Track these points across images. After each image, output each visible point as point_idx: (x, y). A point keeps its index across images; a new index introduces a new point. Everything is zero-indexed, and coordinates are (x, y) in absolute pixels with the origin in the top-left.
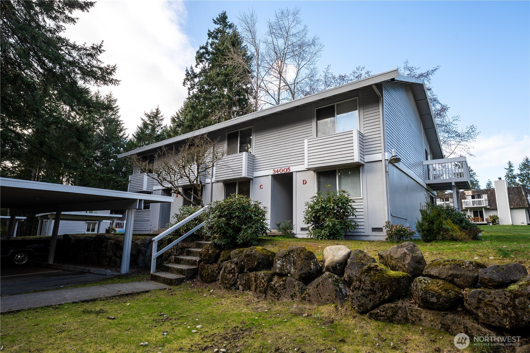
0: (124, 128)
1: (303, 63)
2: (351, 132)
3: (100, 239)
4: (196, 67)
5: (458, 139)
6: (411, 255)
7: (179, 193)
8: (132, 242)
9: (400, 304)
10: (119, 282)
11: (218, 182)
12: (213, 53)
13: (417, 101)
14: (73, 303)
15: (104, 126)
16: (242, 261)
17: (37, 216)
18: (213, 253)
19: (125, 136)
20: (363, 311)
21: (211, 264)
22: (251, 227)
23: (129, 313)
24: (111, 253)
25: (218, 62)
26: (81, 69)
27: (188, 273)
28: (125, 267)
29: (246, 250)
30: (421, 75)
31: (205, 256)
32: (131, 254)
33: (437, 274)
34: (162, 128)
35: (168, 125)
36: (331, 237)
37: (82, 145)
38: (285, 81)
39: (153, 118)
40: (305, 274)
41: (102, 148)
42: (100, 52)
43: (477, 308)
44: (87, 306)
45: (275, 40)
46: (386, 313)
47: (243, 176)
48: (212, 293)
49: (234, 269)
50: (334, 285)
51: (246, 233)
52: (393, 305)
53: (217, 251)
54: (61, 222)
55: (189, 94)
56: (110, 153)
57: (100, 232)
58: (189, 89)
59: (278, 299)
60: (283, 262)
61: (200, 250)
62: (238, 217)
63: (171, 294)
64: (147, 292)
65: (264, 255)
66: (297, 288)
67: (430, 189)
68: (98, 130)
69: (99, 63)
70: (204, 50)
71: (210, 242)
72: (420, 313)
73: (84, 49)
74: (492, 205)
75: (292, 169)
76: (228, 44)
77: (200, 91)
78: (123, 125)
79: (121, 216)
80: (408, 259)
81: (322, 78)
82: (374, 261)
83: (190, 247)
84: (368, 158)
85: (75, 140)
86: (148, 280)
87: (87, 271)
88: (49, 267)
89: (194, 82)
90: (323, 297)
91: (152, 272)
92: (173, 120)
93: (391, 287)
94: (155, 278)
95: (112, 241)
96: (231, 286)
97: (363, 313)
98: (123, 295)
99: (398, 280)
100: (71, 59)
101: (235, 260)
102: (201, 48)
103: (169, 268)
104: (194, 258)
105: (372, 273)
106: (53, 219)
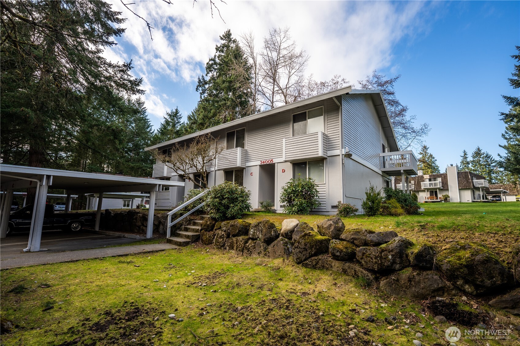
0: (151, 125)
1: (293, 71)
2: (316, 133)
3: (131, 213)
4: (206, 75)
5: (414, 134)
6: (334, 225)
7: (190, 179)
8: (155, 215)
9: (320, 257)
10: (145, 244)
11: (219, 170)
12: (220, 64)
13: (375, 106)
14: (113, 256)
15: (135, 123)
16: (228, 229)
17: (86, 194)
18: (210, 223)
19: (151, 131)
20: (299, 262)
21: (209, 231)
22: (237, 205)
23: (149, 263)
24: (140, 224)
25: (224, 71)
26: (115, 82)
27: (192, 238)
28: (149, 234)
29: (232, 222)
30: (386, 82)
31: (205, 226)
32: (154, 224)
33: (344, 238)
34: (180, 125)
35: (186, 122)
36: (299, 213)
37: (117, 142)
38: (278, 86)
39: (173, 117)
40: (268, 238)
41: (134, 141)
42: (130, 69)
43: (362, 259)
44: (122, 259)
45: (269, 53)
46: (312, 263)
47: (238, 166)
48: (208, 252)
49: (223, 235)
50: (284, 245)
51: (234, 209)
52: (316, 258)
53: (214, 222)
54: (103, 199)
55: (201, 97)
56: (140, 145)
57: (133, 208)
58: (201, 94)
59: (250, 255)
60: (255, 230)
61: (201, 222)
62: (228, 198)
63: (180, 251)
64: (163, 250)
65: (243, 225)
66: (262, 248)
67: (386, 175)
68: (130, 127)
69: (129, 77)
70: (213, 62)
71: (209, 216)
72: (332, 263)
73: (118, 67)
74: (445, 187)
75: (275, 161)
76: (231, 57)
77: (210, 95)
78: (149, 123)
79: (149, 195)
80: (332, 228)
81: (306, 85)
82: (312, 229)
83: (196, 220)
84: (330, 153)
85: (112, 138)
86: (165, 243)
87: (122, 236)
88: (96, 233)
89: (205, 88)
90: (277, 253)
91: (167, 237)
92: (189, 118)
93: (316, 246)
94: (169, 242)
95: (141, 215)
96: (221, 247)
97: (298, 263)
98: (146, 252)
99: (321, 242)
100: (108, 75)
101: (224, 228)
102: (210, 60)
103: (180, 234)
104: (197, 227)
105: (307, 237)
106: (98, 197)
